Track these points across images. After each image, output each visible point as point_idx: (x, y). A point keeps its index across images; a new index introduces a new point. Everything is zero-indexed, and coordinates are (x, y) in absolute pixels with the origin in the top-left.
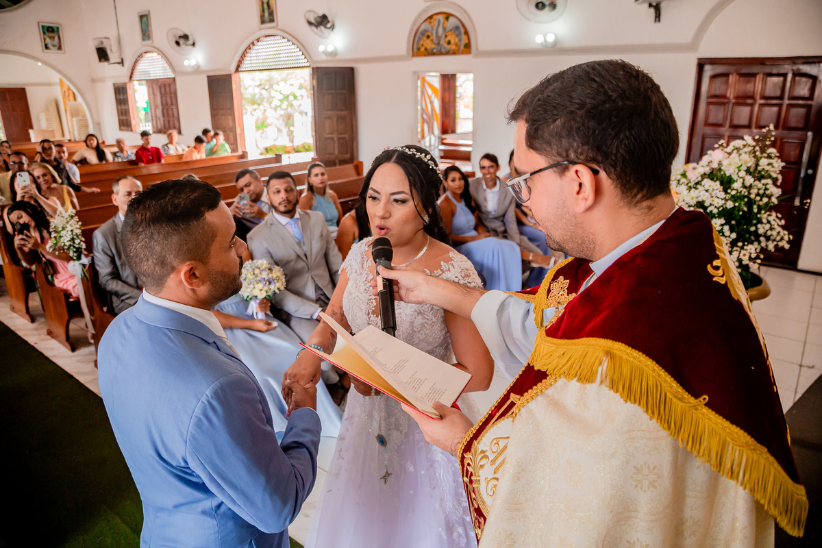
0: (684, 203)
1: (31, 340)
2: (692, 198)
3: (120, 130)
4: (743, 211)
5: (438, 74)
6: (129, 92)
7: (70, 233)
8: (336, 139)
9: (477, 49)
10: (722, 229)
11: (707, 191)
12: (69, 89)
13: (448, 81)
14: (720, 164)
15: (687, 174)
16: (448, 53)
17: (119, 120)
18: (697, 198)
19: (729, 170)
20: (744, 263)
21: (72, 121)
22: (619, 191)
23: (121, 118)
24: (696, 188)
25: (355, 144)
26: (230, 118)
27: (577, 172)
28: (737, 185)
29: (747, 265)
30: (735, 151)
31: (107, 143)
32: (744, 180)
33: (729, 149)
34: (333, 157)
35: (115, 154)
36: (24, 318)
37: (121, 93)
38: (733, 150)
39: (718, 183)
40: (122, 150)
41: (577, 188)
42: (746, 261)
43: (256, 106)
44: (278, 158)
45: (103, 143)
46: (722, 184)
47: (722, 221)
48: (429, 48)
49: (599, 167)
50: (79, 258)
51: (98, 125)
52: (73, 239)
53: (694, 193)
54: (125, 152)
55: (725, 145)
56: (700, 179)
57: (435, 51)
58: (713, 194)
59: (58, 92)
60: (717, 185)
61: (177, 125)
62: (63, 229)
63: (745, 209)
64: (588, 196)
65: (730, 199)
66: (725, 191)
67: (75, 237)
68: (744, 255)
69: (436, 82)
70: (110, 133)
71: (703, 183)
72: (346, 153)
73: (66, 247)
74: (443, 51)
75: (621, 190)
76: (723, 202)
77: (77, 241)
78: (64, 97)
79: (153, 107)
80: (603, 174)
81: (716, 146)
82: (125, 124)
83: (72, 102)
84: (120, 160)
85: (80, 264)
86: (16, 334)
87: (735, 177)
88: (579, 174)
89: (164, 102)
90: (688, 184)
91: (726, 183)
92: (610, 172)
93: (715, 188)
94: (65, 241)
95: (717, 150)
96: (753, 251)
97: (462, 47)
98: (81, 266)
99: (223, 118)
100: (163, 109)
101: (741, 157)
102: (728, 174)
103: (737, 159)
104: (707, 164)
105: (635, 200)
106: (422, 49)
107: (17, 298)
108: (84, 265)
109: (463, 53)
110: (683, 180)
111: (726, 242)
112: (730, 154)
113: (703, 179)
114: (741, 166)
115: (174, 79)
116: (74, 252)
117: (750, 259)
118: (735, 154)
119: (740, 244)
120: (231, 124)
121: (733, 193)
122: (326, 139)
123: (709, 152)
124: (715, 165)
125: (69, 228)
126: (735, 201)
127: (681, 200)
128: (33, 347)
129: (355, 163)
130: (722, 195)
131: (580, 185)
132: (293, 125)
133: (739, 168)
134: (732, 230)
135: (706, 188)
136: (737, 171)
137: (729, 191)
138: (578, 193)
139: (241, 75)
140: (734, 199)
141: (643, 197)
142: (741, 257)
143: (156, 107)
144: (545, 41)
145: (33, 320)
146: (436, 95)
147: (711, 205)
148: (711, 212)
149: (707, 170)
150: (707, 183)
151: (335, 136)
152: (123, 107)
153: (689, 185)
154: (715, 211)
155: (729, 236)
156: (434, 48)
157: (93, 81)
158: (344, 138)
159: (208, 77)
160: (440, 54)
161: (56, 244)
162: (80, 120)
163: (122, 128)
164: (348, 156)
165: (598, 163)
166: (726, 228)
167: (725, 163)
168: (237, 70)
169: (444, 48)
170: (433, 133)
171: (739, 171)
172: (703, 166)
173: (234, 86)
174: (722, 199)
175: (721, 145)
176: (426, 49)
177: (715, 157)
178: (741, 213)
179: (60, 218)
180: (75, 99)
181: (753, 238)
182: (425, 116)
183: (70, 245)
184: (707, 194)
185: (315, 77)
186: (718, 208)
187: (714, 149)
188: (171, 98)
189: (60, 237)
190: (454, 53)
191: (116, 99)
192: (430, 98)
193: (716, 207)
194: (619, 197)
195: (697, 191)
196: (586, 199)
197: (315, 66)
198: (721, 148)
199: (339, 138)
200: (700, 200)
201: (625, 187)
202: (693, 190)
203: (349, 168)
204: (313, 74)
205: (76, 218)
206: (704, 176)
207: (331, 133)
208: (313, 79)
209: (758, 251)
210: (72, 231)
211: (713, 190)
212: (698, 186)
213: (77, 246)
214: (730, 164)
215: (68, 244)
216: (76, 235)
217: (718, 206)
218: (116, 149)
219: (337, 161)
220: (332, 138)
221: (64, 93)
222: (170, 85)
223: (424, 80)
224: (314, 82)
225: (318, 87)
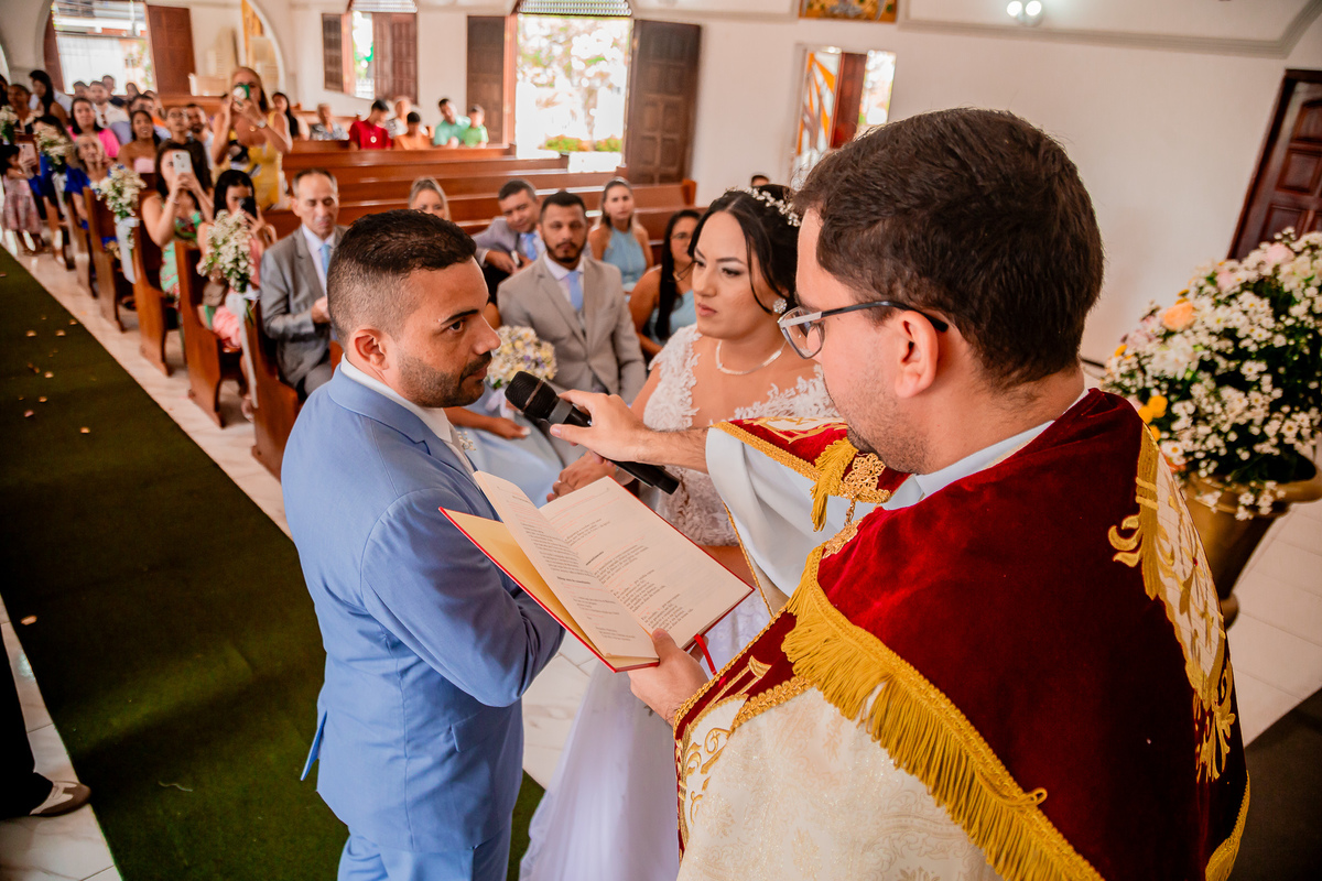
0: (1202, 327)
1: (164, 402)
2: (1218, 321)
3: (326, 87)
4: (1302, 355)
5: (839, 51)
6: (345, 29)
7: (234, 250)
8: (659, 140)
9: (907, 16)
10: (1259, 380)
11: (1245, 313)
12: (254, 16)
13: (853, 64)
14: (1276, 269)
15: (1217, 278)
16: (858, 17)
17: (326, 73)
18: (1226, 321)
19: (1289, 284)
20: (1286, 441)
22: (979, 364)
23: (330, 69)
24: (1228, 305)
25: (688, 151)
26: (496, 88)
27: (906, 324)
28: (1298, 311)
29: (1292, 445)
30: (1308, 252)
31: (305, 107)
32: (1313, 302)
33: (1297, 246)
34: (650, 168)
35: (313, 128)
36: (157, 367)
37: (332, 28)
38: (1304, 249)
39: (1266, 301)
40: (324, 122)
41: (903, 351)
42: (1290, 438)
43: (540, 69)
44: (563, 161)
45: (298, 107)
46: (1272, 305)
47: (1262, 366)
48: (827, 6)
49: (949, 318)
50: (243, 289)
51: (293, 77)
52: (236, 261)
53: (1222, 312)
54: (329, 127)
55: (1293, 236)
56: (1238, 289)
57: (837, 12)
58: (1255, 319)
59: (236, 19)
60: (1263, 306)
61: (412, 90)
62: (225, 242)
63: (1307, 351)
64: (924, 370)
65: (1282, 332)
66: (1276, 317)
67: (240, 257)
68: (1290, 428)
69: (833, 65)
70: (310, 92)
71: (1241, 298)
72: (673, 164)
73: (225, 272)
74: (851, 12)
75: (984, 362)
76: (1269, 335)
78: (246, 27)
79: (379, 58)
80: (954, 332)
81: (1278, 236)
82: (334, 80)
83: (257, 37)
84: (320, 138)
85: (246, 299)
86: (144, 392)
87: (1297, 295)
88: (911, 328)
89: (396, 52)
90: (1215, 295)
91: (1281, 302)
92: (968, 330)
93: (1260, 310)
94: (226, 262)
95: (1277, 245)
96: (1306, 423)
97: (883, 10)
98: (245, 303)
99: (486, 86)
100: (394, 62)
101: (1315, 263)
102: (1286, 288)
103: (1307, 266)
104: (1255, 265)
105: (1006, 381)
106: (817, 7)
107: (150, 336)
108: (250, 302)
109: (883, 19)
110: (1209, 289)
111: (1261, 401)
112: (1298, 254)
113: (1241, 292)
114: (1311, 278)
115: (415, 15)
116: (238, 280)
117: (1299, 436)
118: (1304, 258)
119: (1286, 409)
120: (496, 97)
121: (1290, 322)
122: (644, 138)
123: (1265, 245)
124: (1267, 271)
125: (233, 242)
126: (1289, 337)
127: (1199, 321)
128: (166, 414)
129: (685, 182)
130: (1269, 322)
131: (911, 346)
132: (595, 106)
133: (1308, 283)
134: (1275, 384)
135: (1245, 307)
136: (1303, 285)
137: (1283, 318)
138: (906, 360)
139: (521, 18)
140: (1290, 332)
141: (1021, 376)
142: (1284, 430)
143: (383, 57)
144: (1024, 13)
145: (170, 370)
146: (830, 86)
147: (1248, 336)
148: (1246, 348)
149: (1253, 276)
150: (1248, 298)
151: (658, 135)
152: (333, 53)
153: (1218, 297)
154: (1253, 348)
155: (1269, 394)
156: (835, 8)
157: (293, 6)
158: (672, 140)
159: (470, 18)
160: (845, 17)
161: (211, 265)
162: (267, 67)
163: (329, 85)
164: (673, 170)
165: (946, 310)
166: (1267, 379)
167: (1285, 269)
168: (515, 11)
169: (854, 8)
170: (816, 148)
171: (1308, 285)
172: (1247, 269)
173: (508, 36)
174: (1268, 330)
175: (1288, 236)
176: (823, 7)
177: (1270, 256)
178: (1296, 358)
179: (220, 225)
180: (262, 31)
181: (1310, 400)
182: (807, 119)
183: (232, 269)
184: (1244, 319)
185: (638, 35)
186: (1259, 344)
187: (1273, 241)
188: (408, 45)
190: (869, 18)
191: (325, 40)
192: (818, 88)
193: (1255, 341)
194: (979, 373)
195: (1228, 310)
196: (919, 376)
197: (640, 16)
198: (1286, 241)
199: (664, 140)
200: (1230, 325)
201: (991, 357)
202: (1222, 307)
203: (674, 189)
204: (634, 30)
206: (1245, 286)
207: (653, 129)
208: (634, 37)
209: (1316, 423)
210: (237, 247)
211: (1256, 312)
212: (1233, 302)
213: (243, 271)
214: (1293, 274)
215: (229, 266)
217: (1258, 339)
218: (315, 119)
219: (657, 177)
220: (653, 139)
221: (246, 22)
222: (408, 25)
223: (813, 58)
224: (636, 43)
225: (640, 52)
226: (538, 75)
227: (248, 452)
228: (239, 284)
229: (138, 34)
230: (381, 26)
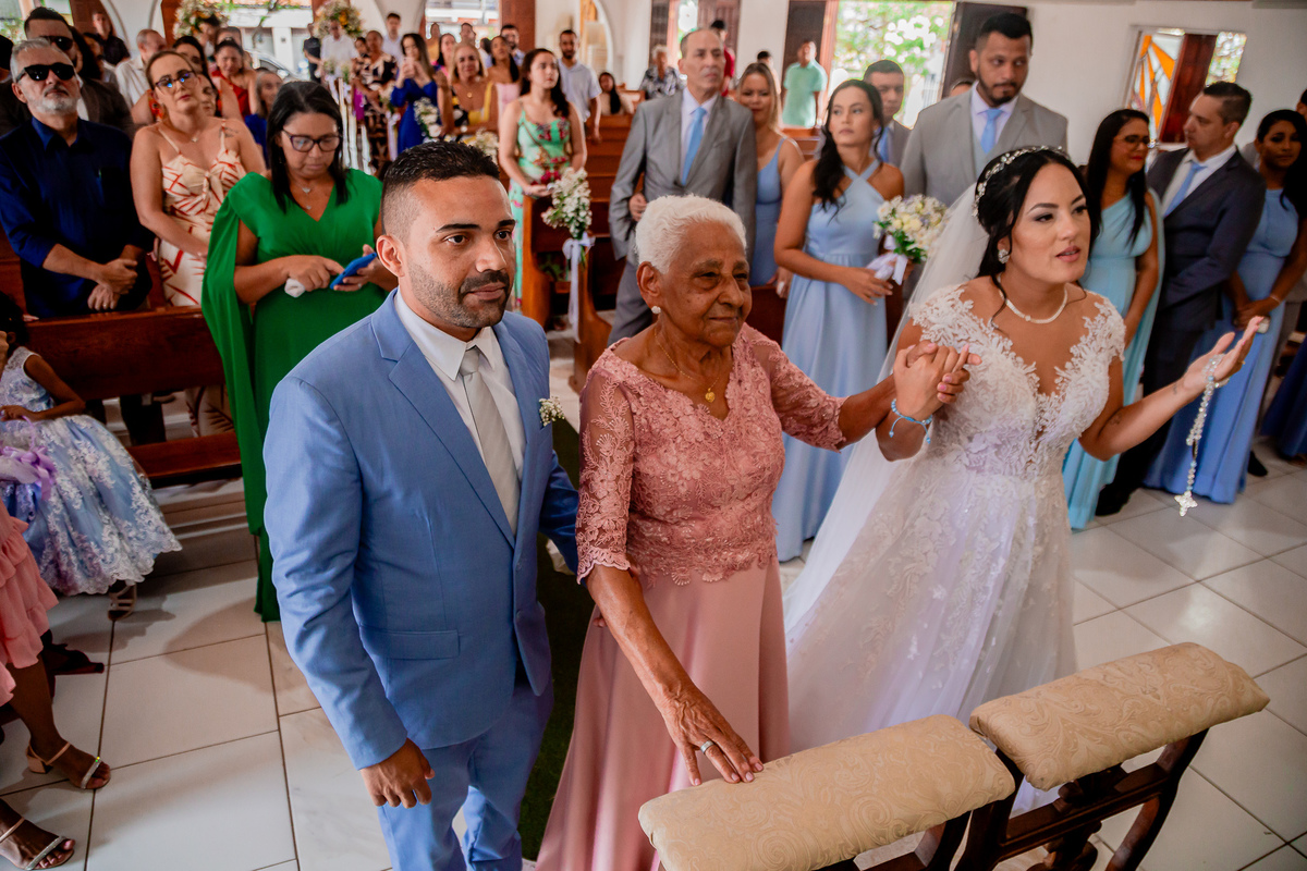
5: (1182, 33)
6: (672, 14)
7: (576, 201)
13: (1199, 45)
21: (587, 50)
31: (629, 87)
37: (660, 15)
43: (854, 54)
45: (623, 86)
50: (579, 237)
51: (620, 59)
52: (577, 211)
59: (575, 5)
62: (569, 195)
69: (1173, 48)
70: (634, 74)
77: (582, 214)
78: (582, 14)
83: (592, 23)
85: (581, 246)
98: (581, 249)
108: (584, 248)
116: (577, 227)
125: (576, 195)
139: (841, 2)
146: (1167, 70)
159: (792, 3)
161: (555, 215)
162: (597, 49)
173: (827, 20)
180: (596, 18)
185: (960, 18)
189: (564, 205)
191: (652, 24)
197: (963, 0)
204: (956, 14)
205: (586, 184)
208: (955, 20)
210: (579, 199)
213: (581, 220)
216: (583, 205)
221: (583, 9)
222: (731, 9)
223: (1150, 42)
224: (956, 27)
225: (960, 35)
226: (851, 60)
227: (566, 382)
228: (577, 231)
229: (487, 21)
230: (706, 11)
